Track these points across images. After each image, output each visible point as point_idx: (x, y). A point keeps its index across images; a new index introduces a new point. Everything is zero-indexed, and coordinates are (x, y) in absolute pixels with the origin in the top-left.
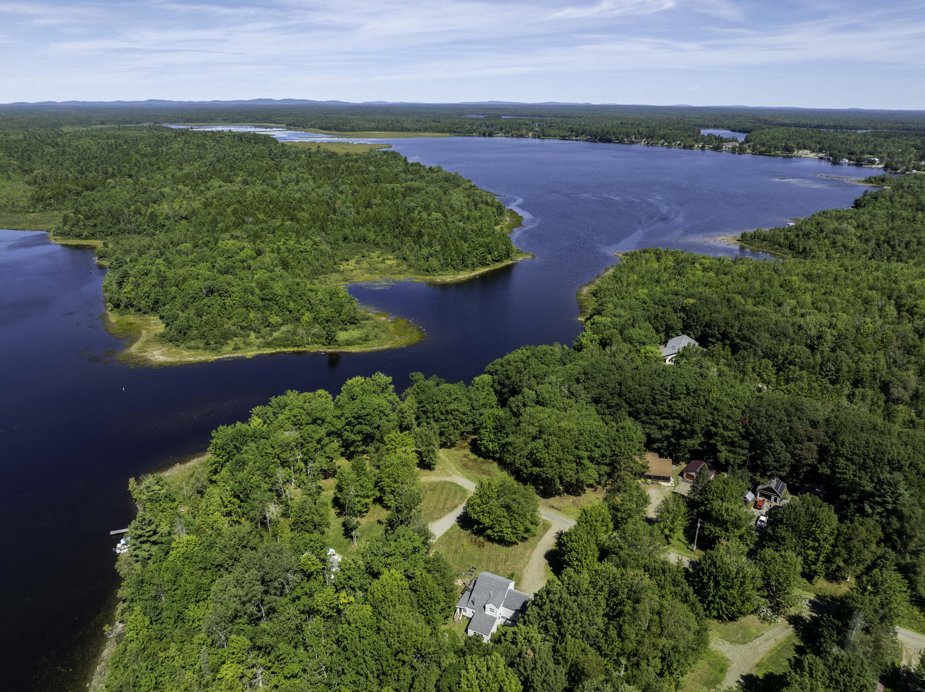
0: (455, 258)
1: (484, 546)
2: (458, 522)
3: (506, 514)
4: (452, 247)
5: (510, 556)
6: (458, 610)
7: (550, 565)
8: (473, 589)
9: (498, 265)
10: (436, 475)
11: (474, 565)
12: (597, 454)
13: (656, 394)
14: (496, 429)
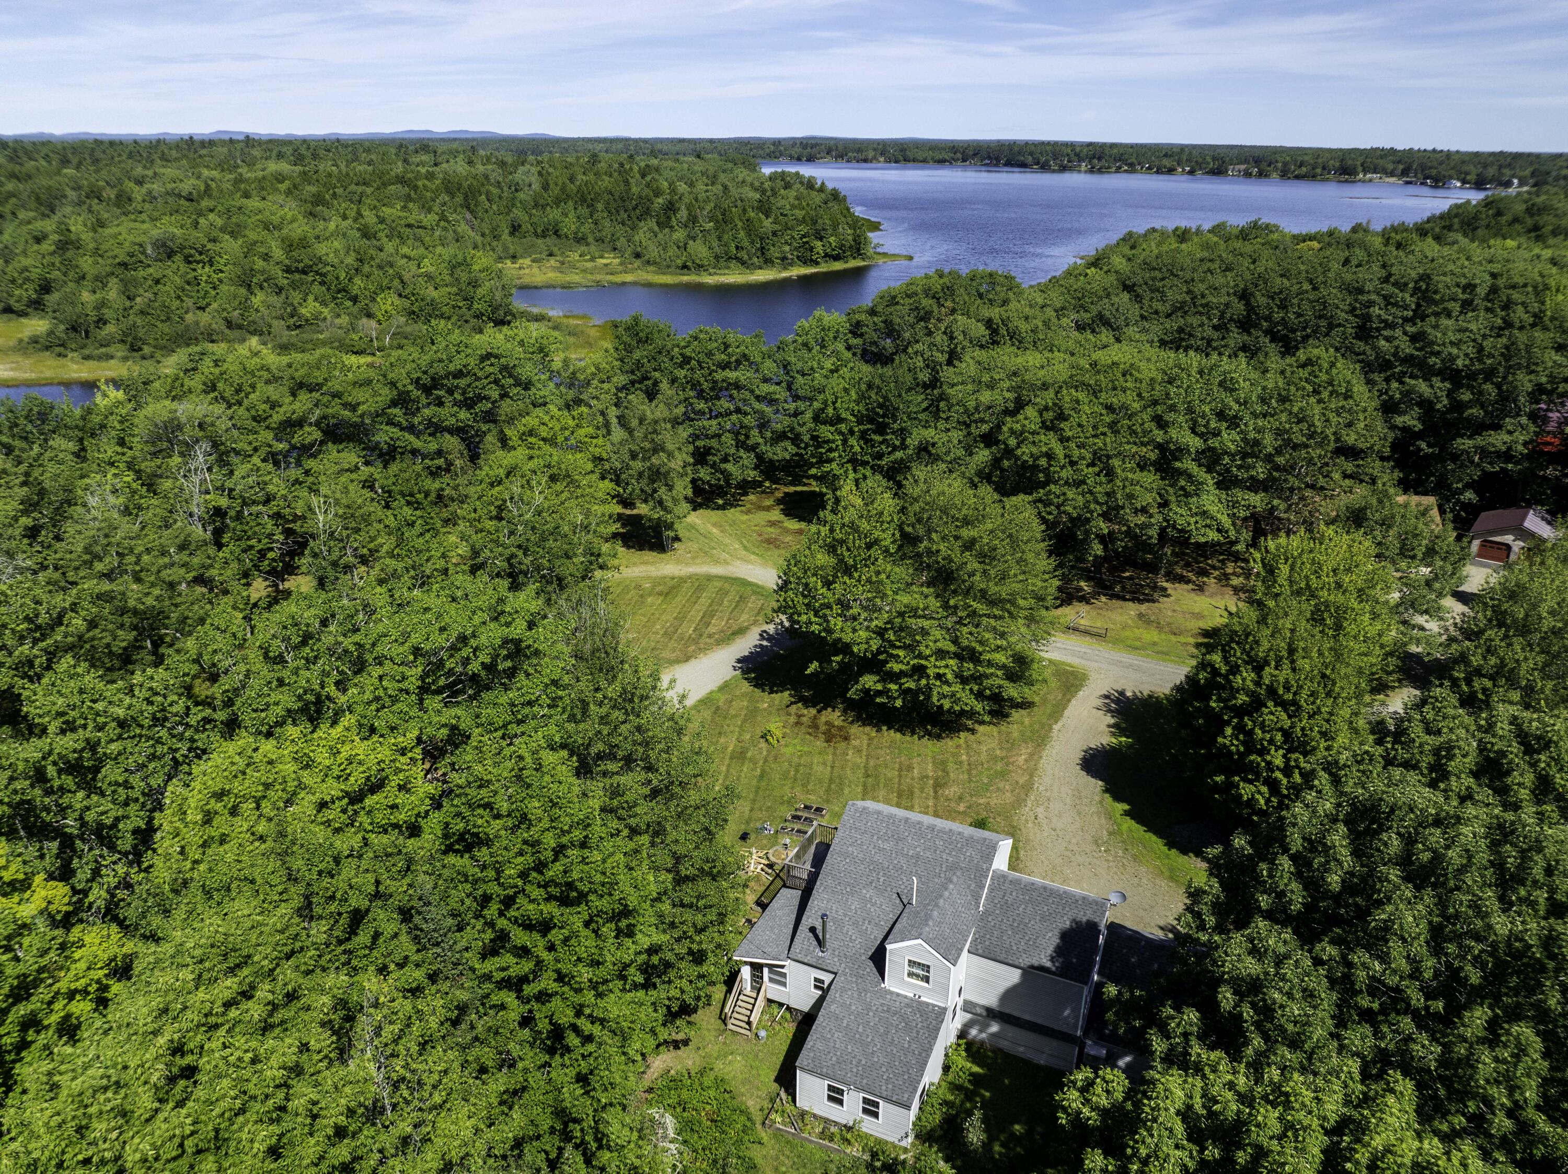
0: (746, 243)
1: (846, 738)
2: (745, 671)
3: (934, 603)
4: (740, 224)
5: (951, 766)
6: (746, 972)
7: (1117, 798)
8: (813, 878)
9: (838, 266)
10: (678, 562)
11: (814, 800)
12: (1229, 440)
13: (1371, 304)
14: (871, 421)
